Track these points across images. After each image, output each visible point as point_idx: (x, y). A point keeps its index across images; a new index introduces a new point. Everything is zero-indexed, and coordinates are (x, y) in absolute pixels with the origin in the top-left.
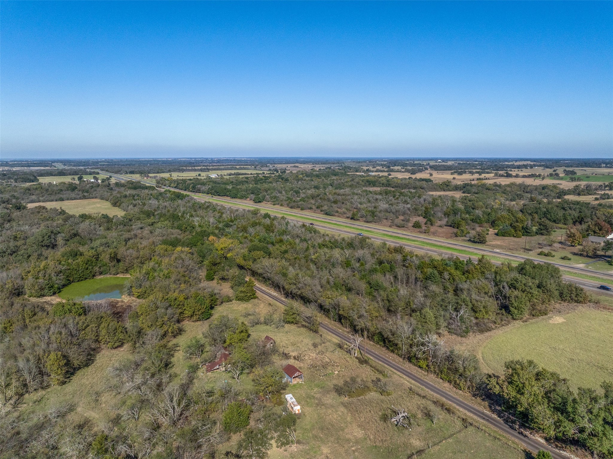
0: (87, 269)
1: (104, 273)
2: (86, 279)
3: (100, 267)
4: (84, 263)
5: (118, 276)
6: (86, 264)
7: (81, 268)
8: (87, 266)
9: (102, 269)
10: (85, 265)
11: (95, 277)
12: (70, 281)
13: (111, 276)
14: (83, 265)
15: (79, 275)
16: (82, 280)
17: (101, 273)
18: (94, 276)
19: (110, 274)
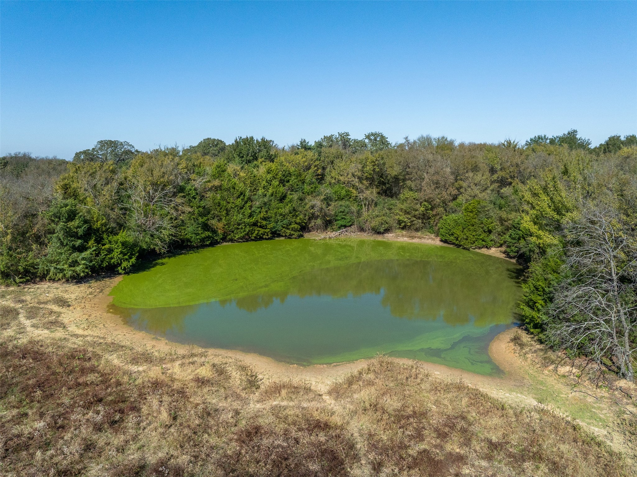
0: (282, 199)
1: (340, 223)
2: (275, 234)
3: (328, 200)
4: (274, 178)
5: (389, 237)
6: (282, 182)
7: (260, 192)
8: (282, 189)
9: (332, 209)
10: (276, 183)
11: (307, 236)
12: (214, 232)
13: (366, 237)
14: (269, 182)
15: (251, 216)
16: (259, 238)
17: (328, 224)
18: (304, 228)
19: (362, 230)
